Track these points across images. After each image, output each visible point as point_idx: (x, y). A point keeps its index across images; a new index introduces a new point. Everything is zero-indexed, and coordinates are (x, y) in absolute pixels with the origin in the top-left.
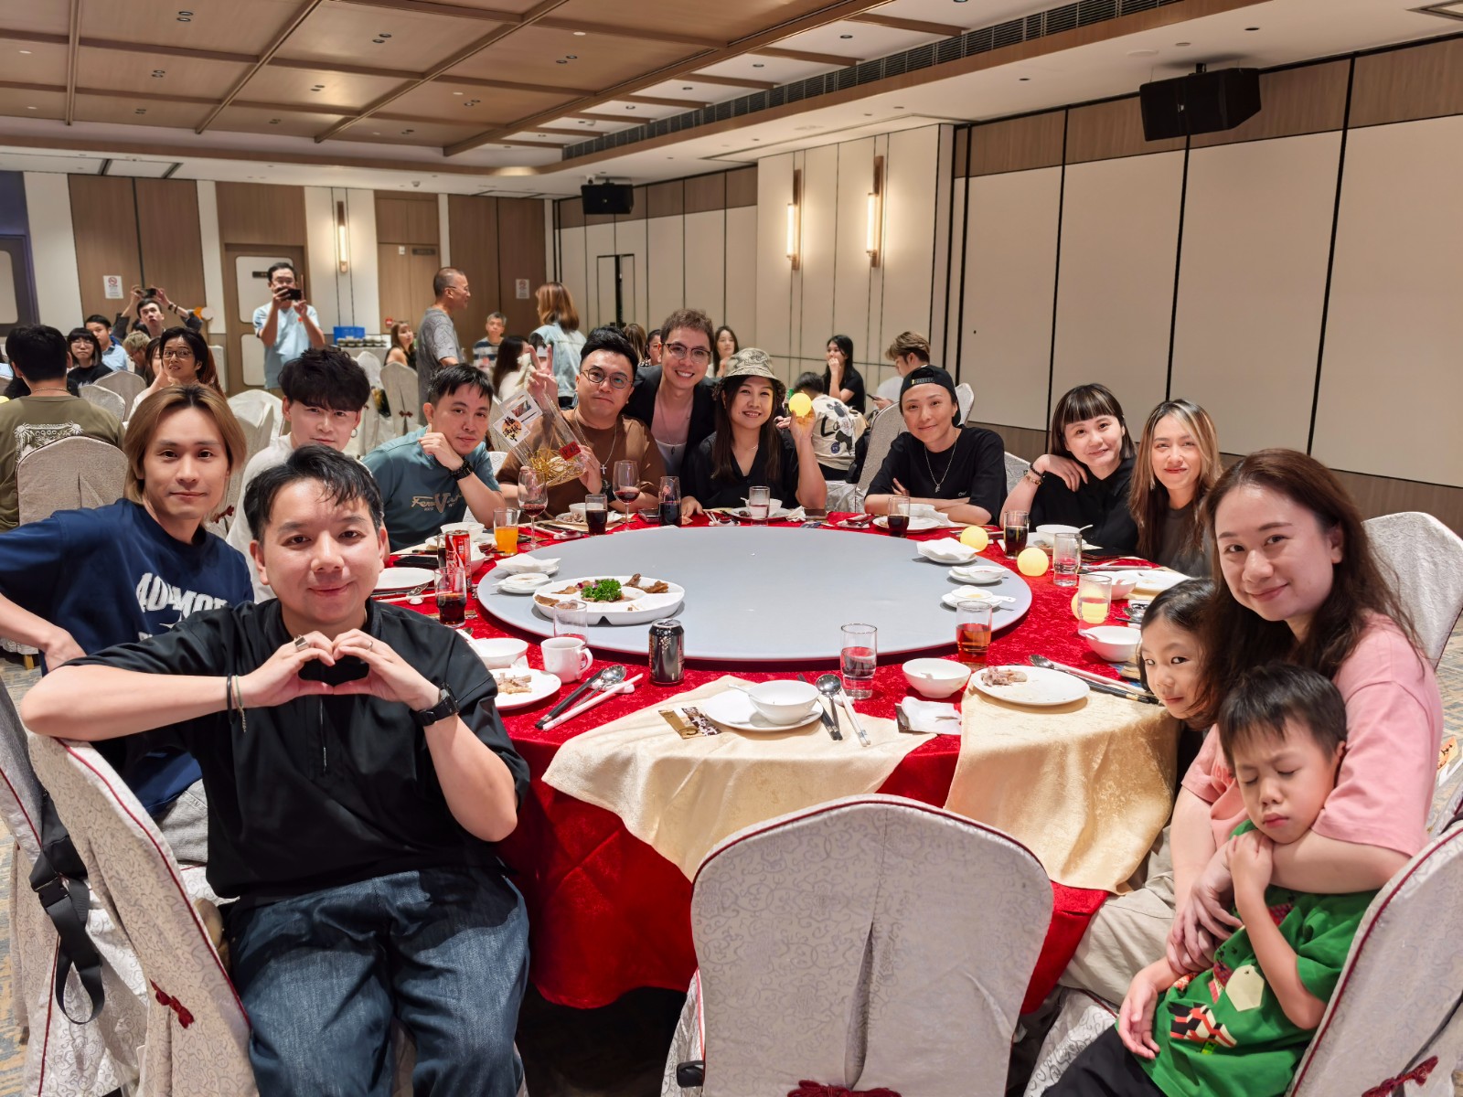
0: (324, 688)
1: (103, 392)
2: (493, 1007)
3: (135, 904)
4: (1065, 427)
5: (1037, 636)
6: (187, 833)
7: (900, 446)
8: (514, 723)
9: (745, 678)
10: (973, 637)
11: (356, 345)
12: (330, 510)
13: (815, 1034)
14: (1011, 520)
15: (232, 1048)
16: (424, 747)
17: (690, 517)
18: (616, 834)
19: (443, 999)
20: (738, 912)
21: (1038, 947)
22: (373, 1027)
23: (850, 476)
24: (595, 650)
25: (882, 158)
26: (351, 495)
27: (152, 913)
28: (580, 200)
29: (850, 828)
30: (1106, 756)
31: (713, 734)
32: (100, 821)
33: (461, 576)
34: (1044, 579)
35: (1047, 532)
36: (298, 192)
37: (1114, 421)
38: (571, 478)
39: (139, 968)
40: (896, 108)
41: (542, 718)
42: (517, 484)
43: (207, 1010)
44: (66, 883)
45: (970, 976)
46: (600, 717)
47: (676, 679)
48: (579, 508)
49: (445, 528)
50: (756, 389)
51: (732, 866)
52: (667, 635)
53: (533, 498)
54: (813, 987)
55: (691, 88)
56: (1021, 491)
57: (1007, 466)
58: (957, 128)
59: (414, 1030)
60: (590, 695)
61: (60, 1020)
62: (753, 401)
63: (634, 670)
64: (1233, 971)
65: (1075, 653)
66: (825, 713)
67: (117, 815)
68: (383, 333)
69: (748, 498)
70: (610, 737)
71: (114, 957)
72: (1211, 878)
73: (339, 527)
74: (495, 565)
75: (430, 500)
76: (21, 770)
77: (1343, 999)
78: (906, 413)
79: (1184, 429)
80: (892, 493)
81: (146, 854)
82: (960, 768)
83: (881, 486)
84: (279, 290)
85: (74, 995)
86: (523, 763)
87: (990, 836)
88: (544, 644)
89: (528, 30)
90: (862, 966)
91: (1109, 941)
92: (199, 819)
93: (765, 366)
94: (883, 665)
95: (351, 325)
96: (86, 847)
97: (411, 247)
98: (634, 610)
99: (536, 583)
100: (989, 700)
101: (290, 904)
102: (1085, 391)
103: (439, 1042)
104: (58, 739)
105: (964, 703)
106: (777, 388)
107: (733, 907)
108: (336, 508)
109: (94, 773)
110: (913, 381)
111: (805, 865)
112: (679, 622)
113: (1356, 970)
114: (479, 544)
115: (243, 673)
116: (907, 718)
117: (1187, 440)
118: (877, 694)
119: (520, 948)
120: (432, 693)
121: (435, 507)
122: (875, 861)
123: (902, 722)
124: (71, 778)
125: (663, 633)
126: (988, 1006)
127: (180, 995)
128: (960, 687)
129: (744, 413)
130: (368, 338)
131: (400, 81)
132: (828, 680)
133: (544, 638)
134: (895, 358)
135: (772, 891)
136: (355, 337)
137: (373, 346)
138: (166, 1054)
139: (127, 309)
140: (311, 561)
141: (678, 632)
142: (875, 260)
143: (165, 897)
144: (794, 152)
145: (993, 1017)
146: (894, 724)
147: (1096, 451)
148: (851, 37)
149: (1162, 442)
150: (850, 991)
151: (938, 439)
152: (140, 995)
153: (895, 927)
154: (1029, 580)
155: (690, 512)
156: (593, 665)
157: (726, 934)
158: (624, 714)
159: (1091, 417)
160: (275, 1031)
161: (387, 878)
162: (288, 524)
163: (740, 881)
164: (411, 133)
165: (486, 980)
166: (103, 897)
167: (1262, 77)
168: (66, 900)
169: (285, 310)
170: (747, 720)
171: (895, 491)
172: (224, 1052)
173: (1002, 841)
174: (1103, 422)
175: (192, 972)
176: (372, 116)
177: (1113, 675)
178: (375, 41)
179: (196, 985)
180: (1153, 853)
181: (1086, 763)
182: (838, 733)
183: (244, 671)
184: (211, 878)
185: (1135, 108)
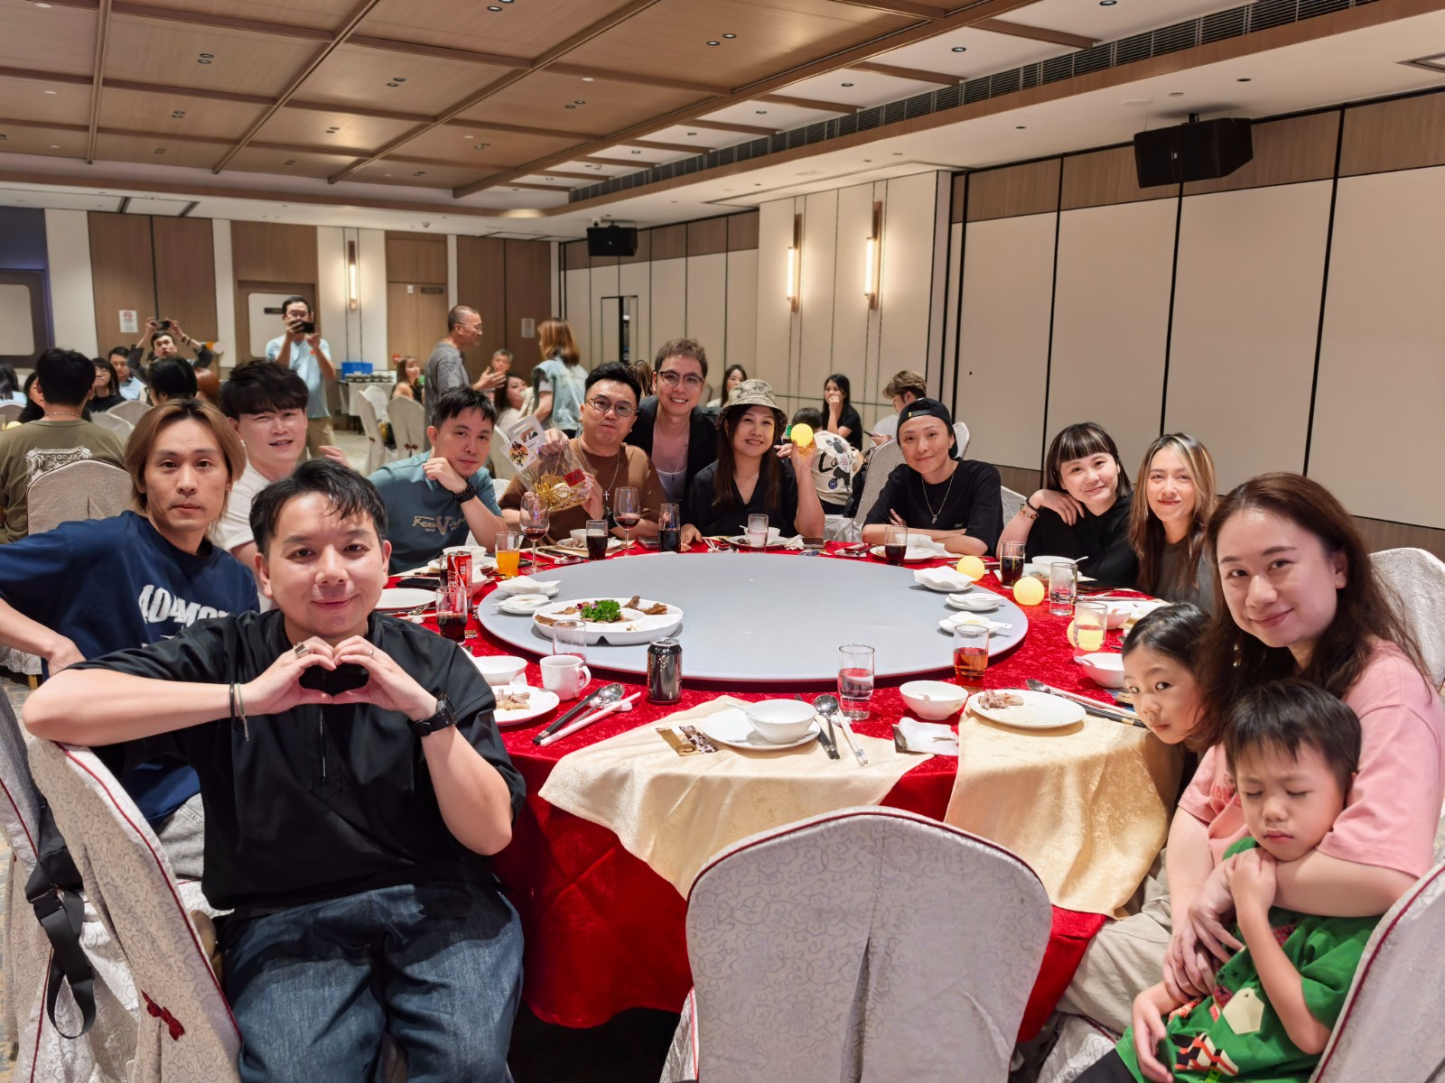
0: (324, 697)
1: (116, 420)
2: (487, 1022)
3: (129, 911)
4: (1060, 465)
5: (1034, 663)
6: (185, 847)
7: (897, 478)
8: (511, 739)
9: (742, 698)
10: (970, 661)
11: (363, 380)
12: (334, 525)
13: (810, 1053)
14: (1007, 550)
15: (222, 1060)
16: (422, 759)
17: (690, 544)
18: (611, 851)
19: (436, 1013)
20: (734, 925)
21: (1037, 965)
22: (365, 1042)
23: (847, 510)
24: (593, 669)
25: (880, 203)
26: (356, 509)
27: (145, 919)
28: (586, 242)
29: (847, 840)
30: (1103, 777)
31: (710, 751)
32: (97, 825)
33: (463, 596)
34: (1040, 608)
35: (1042, 563)
36: (312, 230)
37: (1109, 458)
38: (575, 504)
39: (131, 982)
40: (895, 154)
41: (540, 734)
42: (519, 510)
43: (198, 1021)
44: (61, 895)
45: (968, 994)
46: (598, 734)
47: (674, 698)
48: (580, 534)
49: (446, 551)
50: (759, 418)
51: (727, 879)
52: (665, 654)
53: (535, 523)
54: (808, 1003)
55: (695, 134)
56: (1016, 525)
57: (1004, 500)
58: (954, 175)
59: (405, 1045)
60: (588, 712)
61: (51, 1033)
62: (755, 430)
63: (633, 689)
64: (1233, 994)
65: (1071, 679)
66: (822, 731)
67: (113, 819)
68: (390, 369)
69: (747, 526)
70: (608, 753)
71: (107, 972)
72: (1210, 900)
73: (343, 541)
74: (496, 587)
75: (431, 521)
76: (20, 781)
77: (1349, 1024)
78: (903, 444)
79: (1181, 463)
80: (889, 523)
81: (141, 860)
82: (957, 788)
83: (879, 516)
84: (293, 322)
85: (65, 1009)
86: (520, 777)
87: (988, 850)
88: (542, 661)
89: (538, 76)
90: (858, 982)
91: (1107, 967)
92: (195, 833)
93: (767, 396)
94: (881, 688)
95: (358, 361)
96: (82, 853)
97: (420, 286)
98: (633, 631)
99: (535, 604)
100: (986, 722)
101: (285, 916)
102: (1080, 430)
103: (431, 1058)
104: (57, 743)
105: (961, 725)
106: (779, 419)
107: (728, 920)
108: (340, 523)
109: (92, 777)
110: (910, 414)
111: (801, 877)
112: (677, 641)
113: (1362, 992)
114: (480, 566)
115: (244, 682)
116: (904, 739)
117: (1183, 473)
118: (874, 716)
119: (514, 964)
120: (430, 704)
121: (437, 529)
122: (873, 873)
123: (900, 743)
124: (70, 783)
125: (661, 651)
126: (986, 1026)
127: (170, 1007)
128: (957, 709)
129: (747, 441)
130: (375, 373)
131: (413, 124)
132: (826, 701)
133: (542, 656)
134: (893, 397)
135: (768, 904)
136: (363, 373)
137: (381, 381)
138: (156, 1067)
139: (142, 341)
140: (315, 574)
141: (676, 650)
142: (874, 303)
143: (159, 903)
144: (795, 197)
145: (991, 1038)
146: (892, 743)
147: (1092, 488)
148: (852, 85)
149: (1158, 473)
150: (846, 1008)
151: (935, 470)
152: (132, 1010)
153: (892, 942)
154: (1026, 609)
155: (689, 540)
156: (590, 684)
157: (721, 948)
158: (622, 731)
159: (1087, 455)
160: (265, 1043)
161: (382, 891)
162: (293, 537)
163: (736, 893)
164: (422, 175)
165: (480, 995)
166: (98, 905)
167: (1253, 127)
168: (61, 911)
169: (299, 342)
170: (745, 739)
171: (892, 521)
172: (214, 1065)
173: (999, 854)
174: (1098, 460)
175: (184, 981)
176: (385, 158)
177: (1110, 700)
178: (388, 85)
179: (188, 996)
180: (1150, 878)
181: (1084, 784)
182: (835, 752)
183: (246, 679)
184: (205, 890)
185: (1129, 157)
